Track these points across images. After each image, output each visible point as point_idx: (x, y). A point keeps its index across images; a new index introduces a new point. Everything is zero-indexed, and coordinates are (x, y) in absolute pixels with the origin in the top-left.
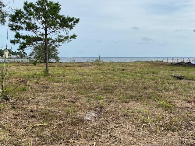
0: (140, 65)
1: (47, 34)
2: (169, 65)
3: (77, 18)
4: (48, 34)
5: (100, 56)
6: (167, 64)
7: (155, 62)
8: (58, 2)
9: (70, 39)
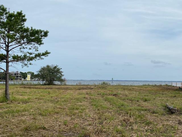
0: (145, 89)
1: (9, 50)
2: (177, 90)
3: (45, 31)
4: (11, 50)
5: (112, 79)
6: (176, 88)
7: (163, 86)
8: (21, 11)
9: (41, 57)
